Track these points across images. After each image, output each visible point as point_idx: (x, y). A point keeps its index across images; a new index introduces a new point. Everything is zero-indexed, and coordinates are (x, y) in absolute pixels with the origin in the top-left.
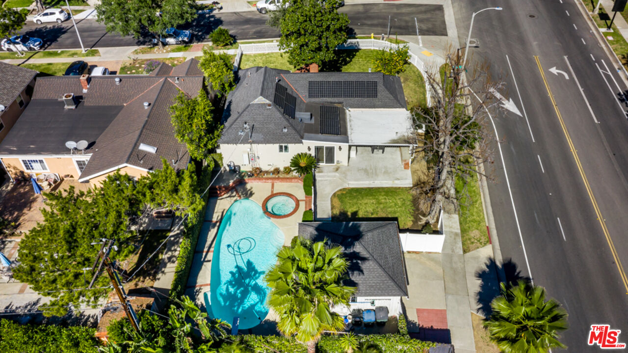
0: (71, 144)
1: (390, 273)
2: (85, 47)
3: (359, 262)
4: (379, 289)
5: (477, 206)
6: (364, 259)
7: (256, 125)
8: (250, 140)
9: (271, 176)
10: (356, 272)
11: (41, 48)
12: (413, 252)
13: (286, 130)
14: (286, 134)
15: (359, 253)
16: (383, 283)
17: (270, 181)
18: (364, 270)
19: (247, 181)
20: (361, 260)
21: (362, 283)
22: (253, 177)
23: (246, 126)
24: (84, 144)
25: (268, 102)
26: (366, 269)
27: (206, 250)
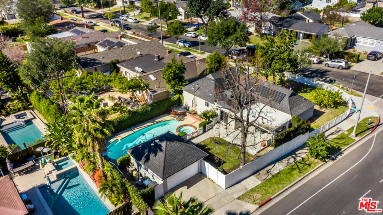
0: (137, 68)
1: (166, 165)
2: (201, 50)
3: (159, 150)
4: (155, 168)
5: (280, 186)
6: (161, 150)
7: (201, 88)
8: (194, 93)
9: (198, 117)
10: (154, 154)
11: (189, 47)
12: (211, 180)
13: (211, 95)
14: (210, 97)
15: (162, 146)
16: (159, 167)
17: (196, 119)
18: (157, 155)
19: (187, 115)
20: (160, 150)
21: (152, 161)
22: (191, 115)
23: (197, 86)
24: (140, 70)
25: (213, 78)
26: (159, 155)
27: (138, 127)
